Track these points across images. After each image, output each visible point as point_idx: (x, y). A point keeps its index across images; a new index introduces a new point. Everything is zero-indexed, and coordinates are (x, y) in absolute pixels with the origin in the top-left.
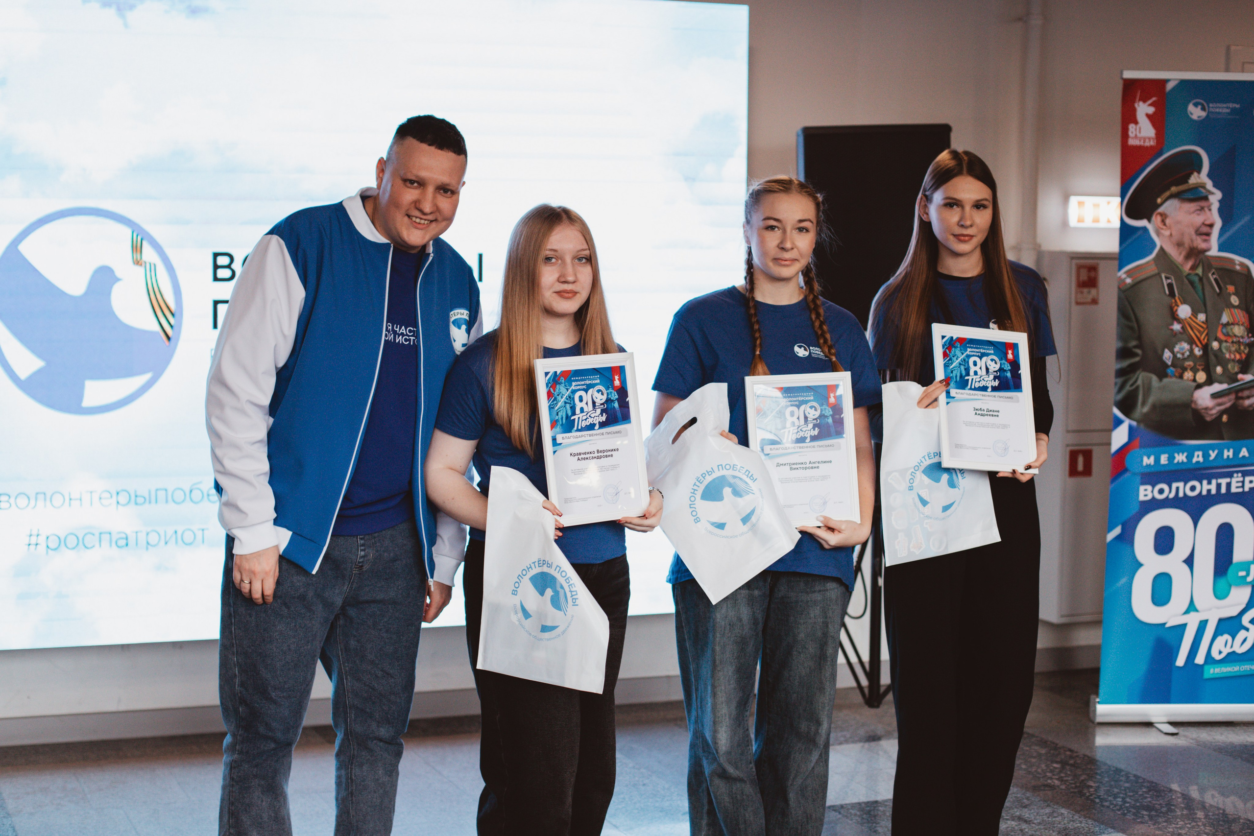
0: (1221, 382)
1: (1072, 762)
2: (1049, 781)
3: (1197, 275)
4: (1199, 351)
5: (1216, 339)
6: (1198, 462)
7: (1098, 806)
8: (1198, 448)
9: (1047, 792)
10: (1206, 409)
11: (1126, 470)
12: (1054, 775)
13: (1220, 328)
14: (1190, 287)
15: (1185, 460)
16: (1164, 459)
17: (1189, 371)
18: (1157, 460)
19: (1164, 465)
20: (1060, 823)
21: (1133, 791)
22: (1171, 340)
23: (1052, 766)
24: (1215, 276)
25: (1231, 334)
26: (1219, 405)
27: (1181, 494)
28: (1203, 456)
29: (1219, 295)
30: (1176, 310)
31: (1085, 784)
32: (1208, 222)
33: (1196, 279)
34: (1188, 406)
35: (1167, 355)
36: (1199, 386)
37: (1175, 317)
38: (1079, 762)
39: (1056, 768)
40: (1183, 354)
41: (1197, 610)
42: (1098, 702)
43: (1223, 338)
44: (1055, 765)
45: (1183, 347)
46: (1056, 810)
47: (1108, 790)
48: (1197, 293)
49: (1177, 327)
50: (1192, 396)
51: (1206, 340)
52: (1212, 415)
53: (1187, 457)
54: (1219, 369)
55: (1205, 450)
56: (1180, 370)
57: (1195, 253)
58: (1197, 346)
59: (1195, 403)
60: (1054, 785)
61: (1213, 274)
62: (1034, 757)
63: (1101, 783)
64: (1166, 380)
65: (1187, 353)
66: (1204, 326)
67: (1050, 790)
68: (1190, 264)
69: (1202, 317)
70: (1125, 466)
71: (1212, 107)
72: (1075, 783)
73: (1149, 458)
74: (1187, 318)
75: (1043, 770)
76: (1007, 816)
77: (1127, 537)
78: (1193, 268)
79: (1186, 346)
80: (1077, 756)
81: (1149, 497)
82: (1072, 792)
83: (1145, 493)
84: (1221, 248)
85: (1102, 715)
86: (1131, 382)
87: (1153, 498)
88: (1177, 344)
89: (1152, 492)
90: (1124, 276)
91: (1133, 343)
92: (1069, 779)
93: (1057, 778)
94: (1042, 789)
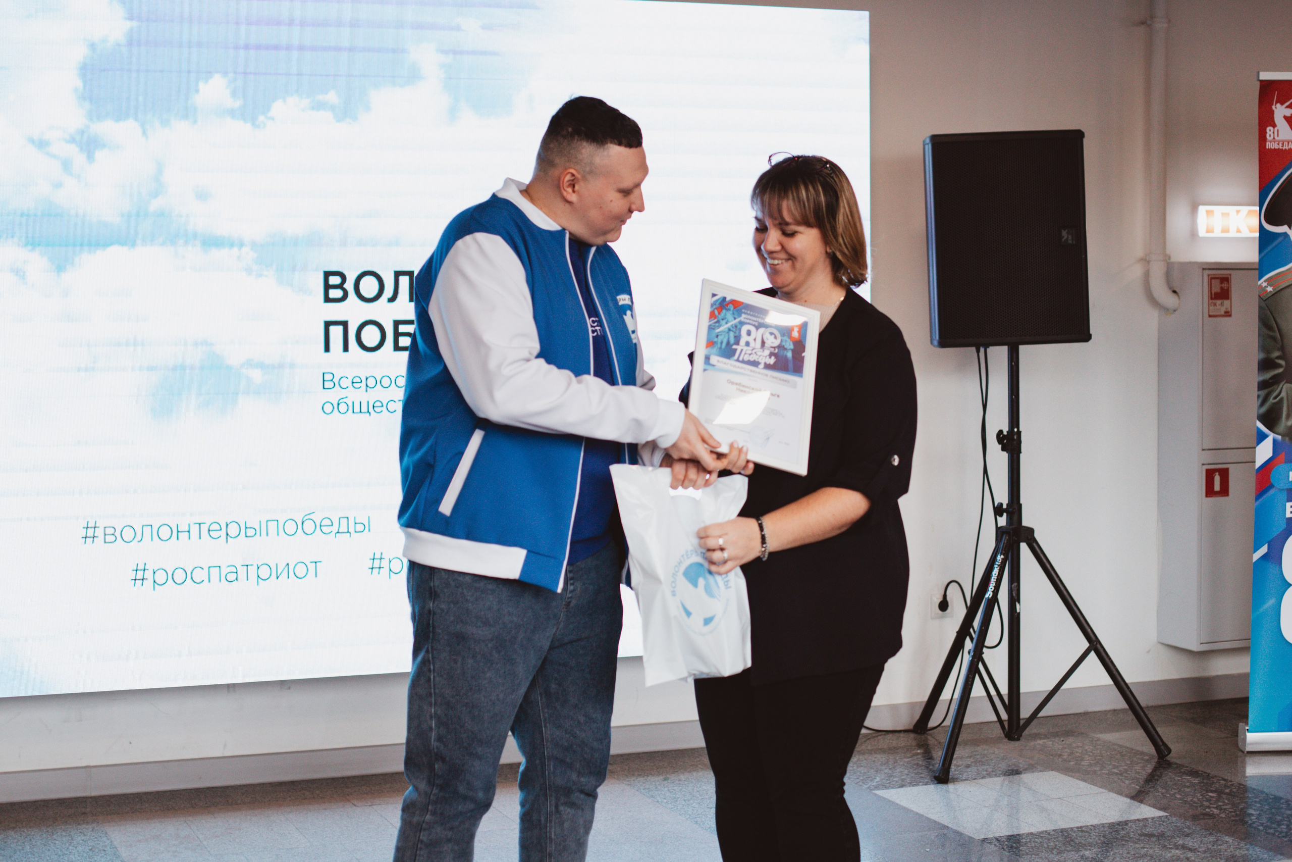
1: (1227, 791)
2: (1207, 810)
7: (1262, 834)
9: (1207, 820)
11: (1272, 486)
12: (1211, 804)
20: (1226, 851)
23: (1208, 795)
31: (1245, 813)
38: (1235, 791)
39: (1213, 797)
42: (1248, 731)
44: (1210, 794)
46: (1219, 838)
47: (1271, 819)
60: (1213, 815)
62: (1188, 787)
63: (1261, 811)
67: (1208, 819)
70: (1270, 482)
72: (1235, 812)
75: (1199, 800)
76: (1170, 845)
77: (1274, 557)
80: (1232, 785)
82: (1233, 821)
83: (1291, 509)
85: (1252, 745)
86: (1274, 395)
90: (1264, 285)
91: (1276, 354)
92: (1228, 807)
93: (1215, 806)
94: (1202, 817)
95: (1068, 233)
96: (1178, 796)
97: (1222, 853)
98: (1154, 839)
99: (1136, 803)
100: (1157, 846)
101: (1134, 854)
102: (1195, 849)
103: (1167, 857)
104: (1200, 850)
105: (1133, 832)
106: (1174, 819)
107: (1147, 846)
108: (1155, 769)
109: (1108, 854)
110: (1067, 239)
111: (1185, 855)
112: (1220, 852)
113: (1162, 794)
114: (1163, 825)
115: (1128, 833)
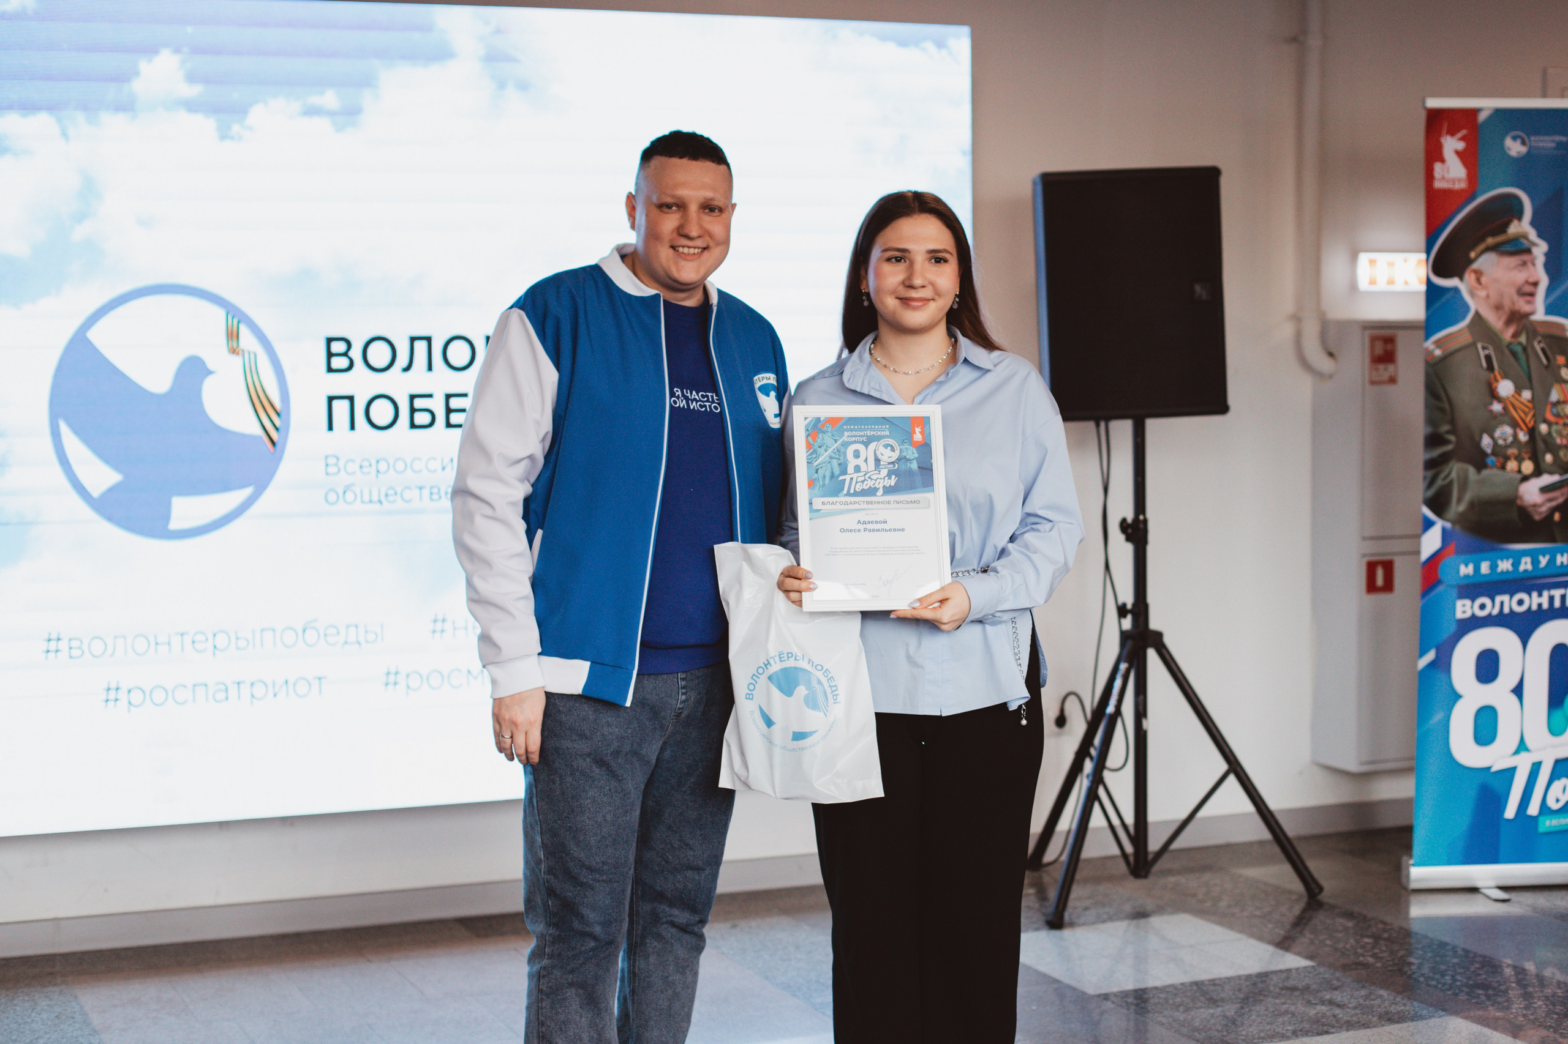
0: (1551, 473)
1: (1386, 935)
2: (1361, 958)
3: (1520, 344)
4: (1525, 435)
5: (1545, 421)
6: (1526, 571)
7: (1423, 985)
8: (1525, 553)
9: (1360, 970)
10: (1535, 506)
11: (1439, 581)
12: (1366, 951)
13: (1549, 408)
14: (1511, 359)
15: (1510, 568)
16: (1485, 568)
17: (1512, 458)
18: (1477, 569)
19: (1485, 575)
21: (1463, 968)
22: (1490, 424)
23: (1363, 940)
24: (1542, 345)
25: (1562, 414)
26: (1550, 500)
27: (1506, 610)
28: (1533, 563)
29: (1547, 367)
30: (1496, 387)
31: (1404, 960)
32: (1531, 280)
33: (1519, 349)
34: (1512, 502)
35: (1486, 442)
36: (1525, 478)
37: (1494, 396)
38: (1394, 935)
39: (1369, 942)
40: (1505, 440)
41: (1527, 750)
42: (1413, 865)
43: (1552, 419)
44: (1366, 939)
45: (1504, 432)
46: (1373, 990)
47: (1434, 968)
48: (1520, 364)
49: (1497, 407)
50: (1517, 490)
51: (1532, 423)
52: (1541, 513)
53: (1513, 565)
54: (1549, 458)
55: (1534, 556)
56: (1501, 460)
57: (1516, 318)
58: (1522, 429)
59: (1521, 498)
60: (1367, 964)
61: (1539, 342)
62: (1341, 932)
63: (1424, 959)
64: (1485, 473)
65: (1510, 439)
66: (1530, 405)
67: (1363, 969)
68: (1511, 331)
69: (1527, 395)
70: (1437, 576)
71: (1535, 141)
72: (1392, 960)
73: (1466, 565)
74: (1510, 396)
75: (1352, 946)
76: (1315, 999)
77: (1442, 663)
78: (1515, 335)
79: (1508, 430)
80: (1393, 928)
81: (1468, 614)
82: (1391, 971)
83: (1464, 609)
84: (1549, 311)
85: (1417, 880)
86: (1442, 475)
87: (1473, 616)
88: (1497, 427)
89: (1472, 607)
90: (1432, 347)
91: (1445, 428)
92: (1385, 954)
93: (1370, 954)
94: (1353, 967)
95: (1202, 287)
96: (1328, 942)
97: (1375, 1010)
98: (1297, 992)
99: (1281, 952)
100: (1300, 1001)
101: (1273, 1011)
102: (1344, 1005)
103: (1310, 1014)
104: (1350, 1006)
105: (1273, 984)
106: (1322, 970)
107: (1289, 1001)
108: (1304, 911)
109: (1243, 1010)
110: (1201, 294)
111: (1332, 1012)
112: (1373, 1008)
113: (1310, 939)
114: (1308, 977)
115: (1268, 985)
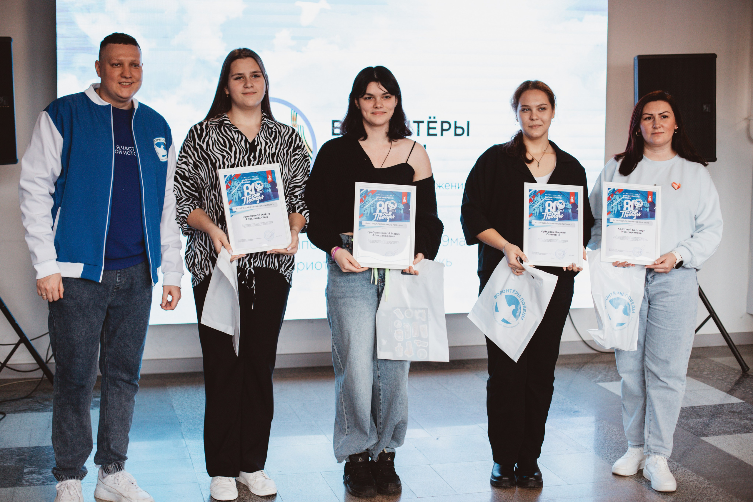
76: (744, 417)
95: (707, 106)
96: (751, 392)
98: (736, 414)
99: (729, 395)
100: (737, 418)
101: (725, 422)
103: (742, 424)
105: (726, 410)
106: (747, 404)
107: (732, 418)
108: (740, 378)
109: (712, 421)
110: (706, 109)
111: (751, 423)
113: (743, 391)
114: (741, 407)
115: (723, 410)
